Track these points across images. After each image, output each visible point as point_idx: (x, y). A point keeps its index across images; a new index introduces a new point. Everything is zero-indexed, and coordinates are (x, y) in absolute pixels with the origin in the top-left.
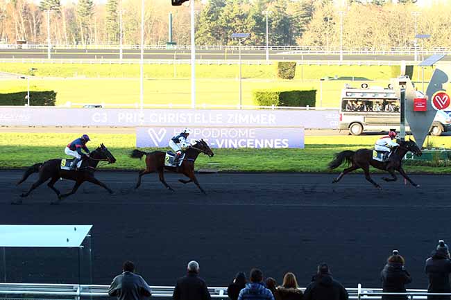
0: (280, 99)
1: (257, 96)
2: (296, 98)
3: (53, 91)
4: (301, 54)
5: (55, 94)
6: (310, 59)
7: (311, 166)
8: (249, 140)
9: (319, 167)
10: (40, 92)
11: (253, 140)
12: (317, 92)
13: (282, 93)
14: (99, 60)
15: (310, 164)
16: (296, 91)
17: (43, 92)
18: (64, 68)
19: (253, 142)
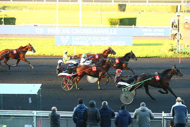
0: (120, 22)
1: (109, 20)
2: (127, 22)
3: (14, 18)
5: (15, 19)
6: (133, 2)
10: (8, 18)
12: (137, 19)
13: (121, 19)
14: (34, 2)
16: (127, 18)
17: (10, 18)
18: (18, 6)
19: (109, 43)
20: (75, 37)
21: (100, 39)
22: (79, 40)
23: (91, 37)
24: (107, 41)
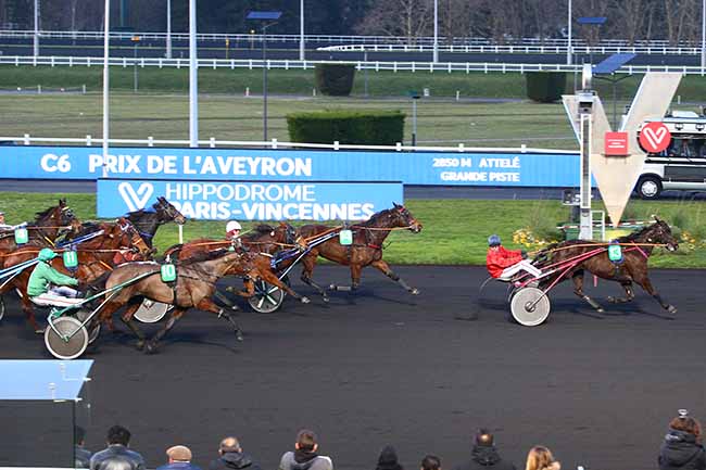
4: (362, 49)
7: (420, 253)
8: (302, 206)
9: (437, 254)
11: (310, 205)
12: (405, 119)
15: (417, 250)
16: (368, 117)
19: (312, 209)
20: (179, 185)
21: (274, 193)
22: (191, 198)
23: (238, 185)
24: (302, 202)
